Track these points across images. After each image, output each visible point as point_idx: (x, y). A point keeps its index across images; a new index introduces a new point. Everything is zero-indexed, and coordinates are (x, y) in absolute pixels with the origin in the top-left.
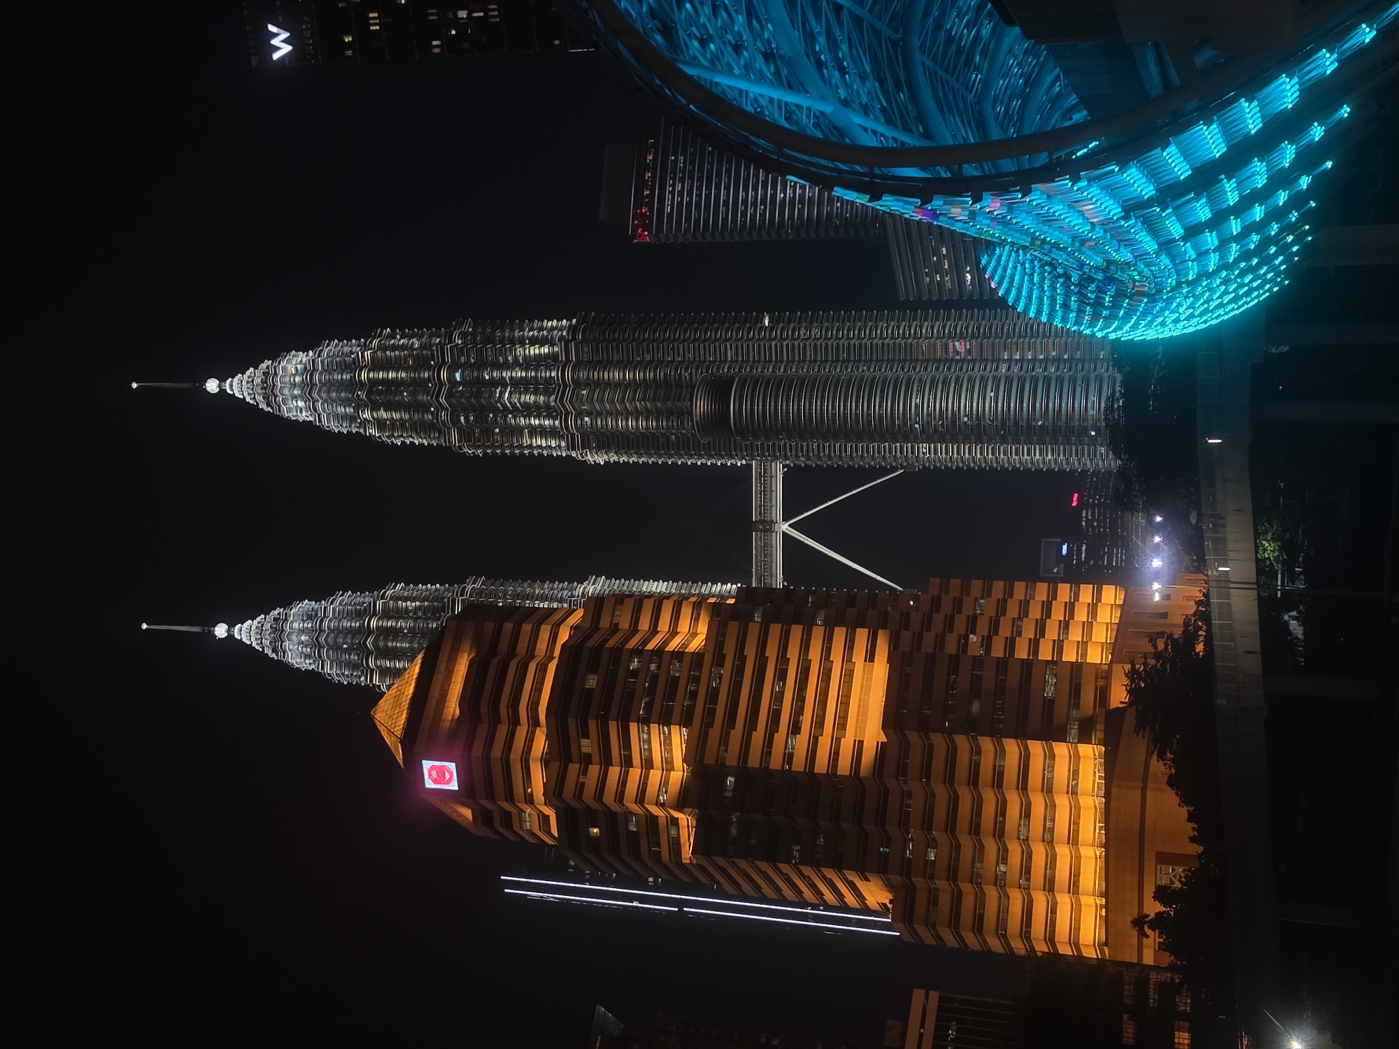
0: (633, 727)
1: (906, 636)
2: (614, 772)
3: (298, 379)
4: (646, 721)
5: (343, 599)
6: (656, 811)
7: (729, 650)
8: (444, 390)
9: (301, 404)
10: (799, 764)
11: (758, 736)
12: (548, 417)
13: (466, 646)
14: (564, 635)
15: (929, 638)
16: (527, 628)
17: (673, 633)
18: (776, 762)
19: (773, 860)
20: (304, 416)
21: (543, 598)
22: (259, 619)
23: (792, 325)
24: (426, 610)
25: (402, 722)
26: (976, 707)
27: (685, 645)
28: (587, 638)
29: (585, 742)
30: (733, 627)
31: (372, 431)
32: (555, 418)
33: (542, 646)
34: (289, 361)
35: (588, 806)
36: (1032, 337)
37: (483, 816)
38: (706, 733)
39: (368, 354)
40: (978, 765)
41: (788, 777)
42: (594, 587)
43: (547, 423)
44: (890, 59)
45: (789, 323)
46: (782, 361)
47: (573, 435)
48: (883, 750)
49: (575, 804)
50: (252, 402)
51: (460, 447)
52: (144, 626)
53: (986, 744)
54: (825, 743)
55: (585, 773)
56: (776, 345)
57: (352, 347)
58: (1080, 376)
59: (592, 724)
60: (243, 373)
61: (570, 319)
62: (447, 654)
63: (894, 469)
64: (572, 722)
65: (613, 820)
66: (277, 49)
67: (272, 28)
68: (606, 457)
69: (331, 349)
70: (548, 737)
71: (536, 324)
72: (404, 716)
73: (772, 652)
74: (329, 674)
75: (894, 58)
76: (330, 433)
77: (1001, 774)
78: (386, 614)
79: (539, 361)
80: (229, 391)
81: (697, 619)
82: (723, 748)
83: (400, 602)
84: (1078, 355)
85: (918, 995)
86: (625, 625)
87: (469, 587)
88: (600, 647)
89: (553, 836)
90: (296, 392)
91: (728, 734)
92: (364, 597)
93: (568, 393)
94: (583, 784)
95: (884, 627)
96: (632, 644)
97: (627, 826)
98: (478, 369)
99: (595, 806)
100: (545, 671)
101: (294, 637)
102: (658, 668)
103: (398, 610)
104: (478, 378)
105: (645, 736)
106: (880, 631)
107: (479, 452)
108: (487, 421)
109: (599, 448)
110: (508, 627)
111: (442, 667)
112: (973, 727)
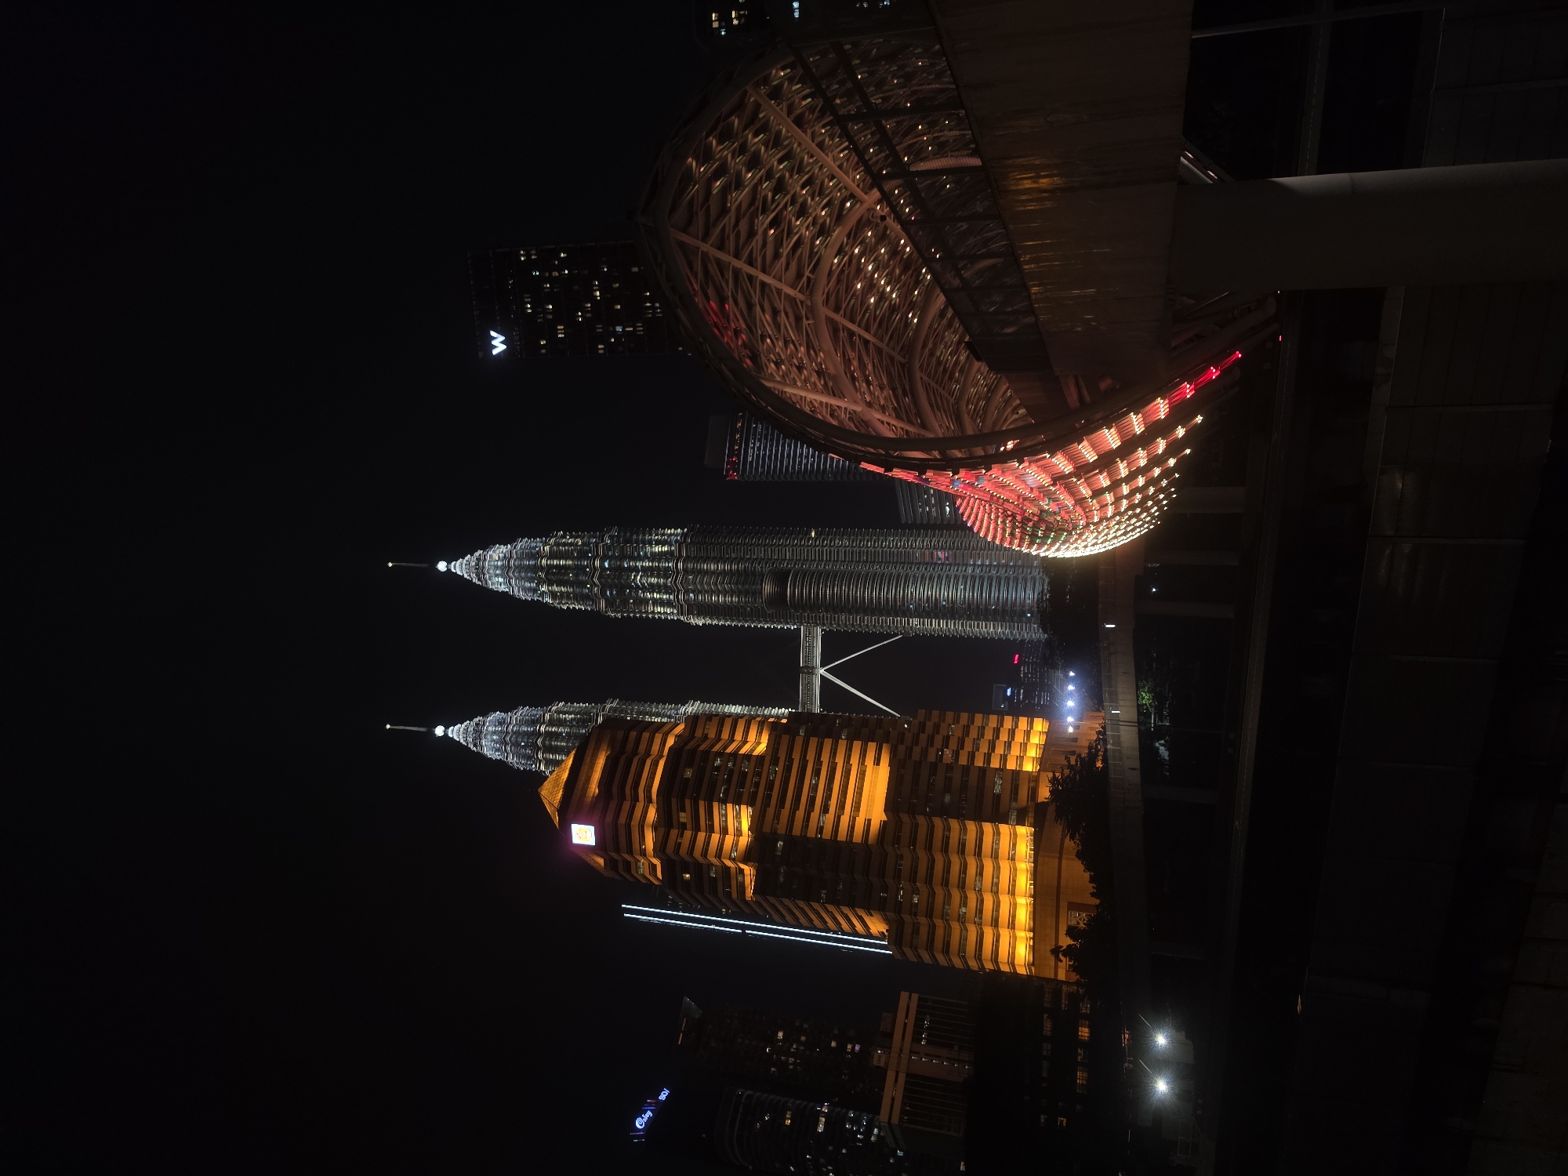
0: (715, 805)
1: (902, 748)
2: (702, 836)
3: (500, 563)
4: (724, 802)
5: (523, 712)
6: (729, 863)
7: (782, 755)
8: (597, 574)
9: (501, 580)
10: (827, 834)
11: (800, 814)
12: (666, 593)
13: (604, 746)
14: (671, 741)
15: (917, 750)
16: (646, 735)
17: (745, 742)
18: (812, 832)
19: (807, 900)
20: (503, 588)
21: (658, 715)
22: (465, 723)
23: (830, 537)
24: (578, 720)
25: (559, 797)
26: (947, 798)
27: (753, 750)
28: (686, 744)
29: (682, 814)
30: (785, 739)
31: (548, 600)
32: (670, 594)
33: (655, 748)
34: (494, 551)
35: (683, 859)
36: (989, 550)
37: (611, 863)
38: (765, 811)
39: (547, 548)
40: (948, 838)
41: (820, 842)
42: (692, 708)
43: (665, 597)
44: (899, 375)
45: (828, 535)
46: (822, 560)
47: (682, 606)
48: (884, 826)
49: (673, 857)
50: (468, 578)
51: (606, 612)
52: (388, 726)
53: (954, 824)
54: (845, 820)
55: (682, 836)
56: (819, 550)
57: (537, 544)
58: (1020, 577)
59: (688, 803)
60: (463, 558)
61: (682, 529)
62: (592, 751)
63: (897, 635)
64: (674, 801)
65: (700, 869)
66: (495, 347)
67: (493, 334)
68: (703, 621)
69: (522, 544)
70: (657, 811)
71: (660, 531)
72: (561, 793)
73: (811, 756)
74: (511, 763)
75: (902, 375)
76: (520, 600)
77: (964, 845)
78: (551, 723)
79: (660, 556)
80: (453, 570)
81: (761, 733)
82: (776, 821)
83: (561, 715)
84: (1020, 563)
85: (904, 995)
86: (712, 735)
87: (608, 706)
88: (694, 751)
89: (658, 879)
90: (498, 572)
91: (780, 812)
92: (537, 711)
93: (680, 578)
94: (680, 843)
95: (887, 742)
96: (716, 749)
97: (709, 874)
98: (620, 560)
99: (688, 859)
100: (657, 765)
101: (489, 737)
102: (734, 765)
103: (559, 720)
104: (620, 566)
105: (724, 812)
106: (884, 745)
107: (619, 615)
108: (624, 594)
109: (699, 615)
110: (633, 734)
111: (588, 759)
112: (946, 812)
